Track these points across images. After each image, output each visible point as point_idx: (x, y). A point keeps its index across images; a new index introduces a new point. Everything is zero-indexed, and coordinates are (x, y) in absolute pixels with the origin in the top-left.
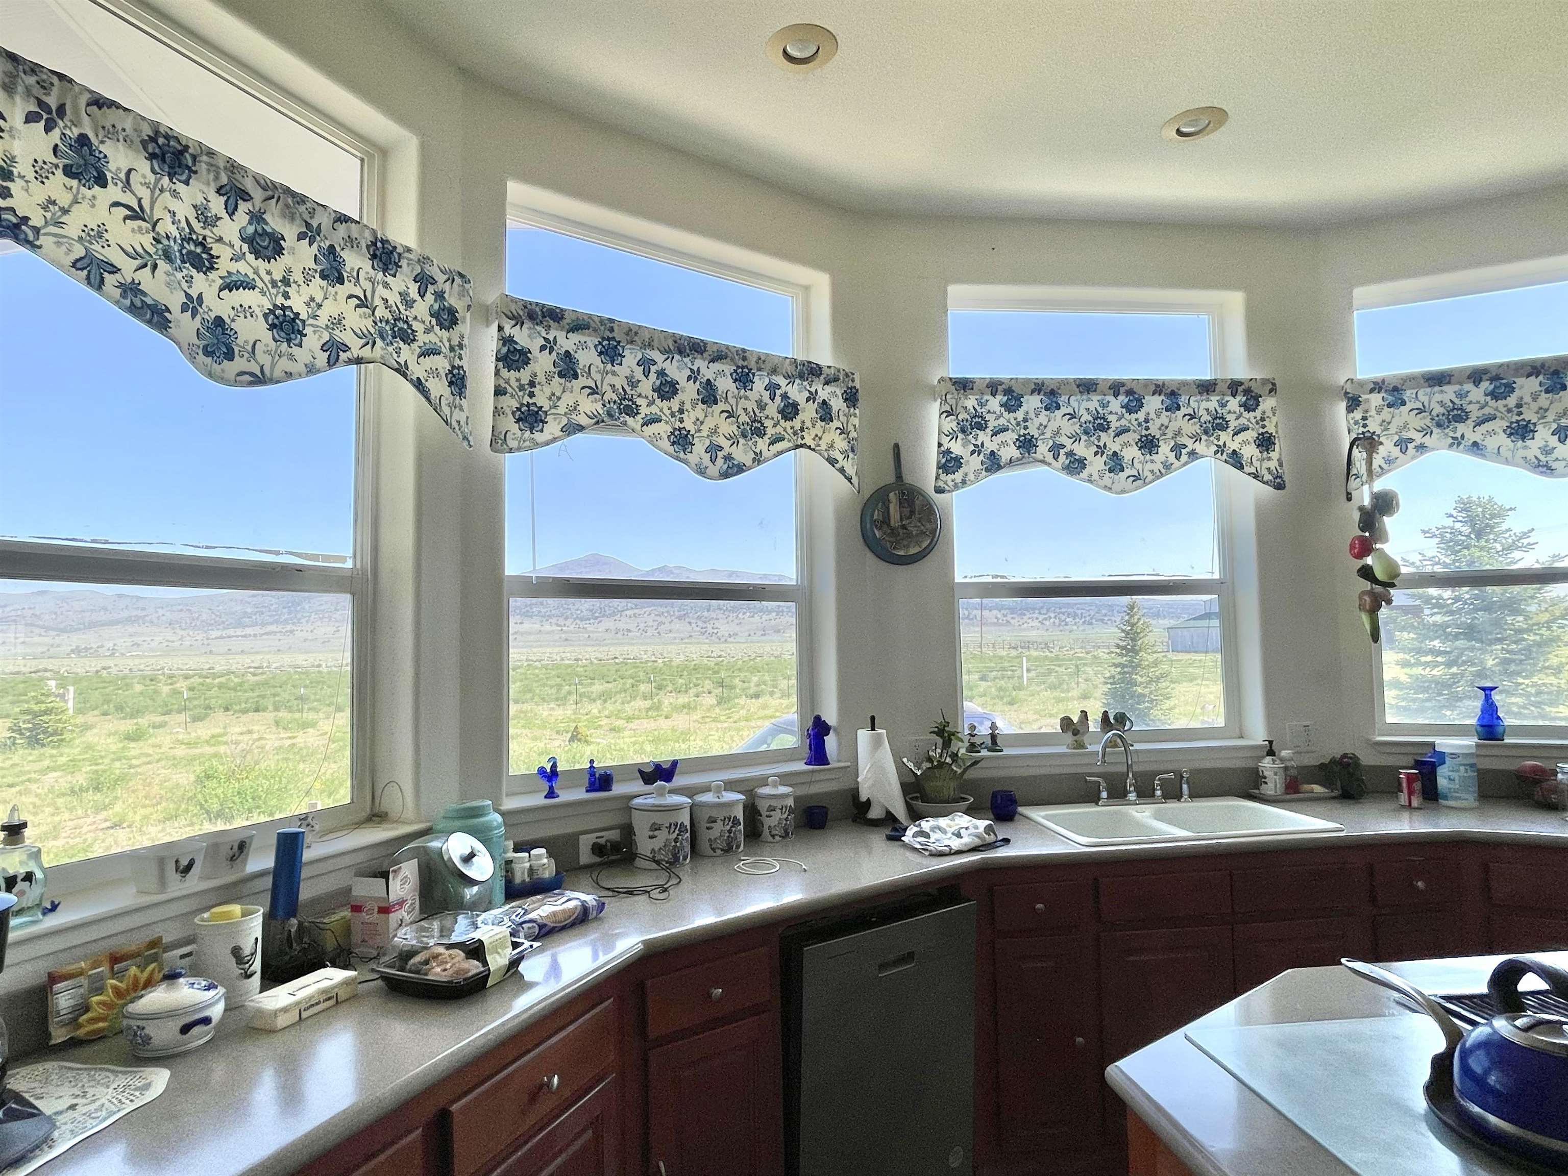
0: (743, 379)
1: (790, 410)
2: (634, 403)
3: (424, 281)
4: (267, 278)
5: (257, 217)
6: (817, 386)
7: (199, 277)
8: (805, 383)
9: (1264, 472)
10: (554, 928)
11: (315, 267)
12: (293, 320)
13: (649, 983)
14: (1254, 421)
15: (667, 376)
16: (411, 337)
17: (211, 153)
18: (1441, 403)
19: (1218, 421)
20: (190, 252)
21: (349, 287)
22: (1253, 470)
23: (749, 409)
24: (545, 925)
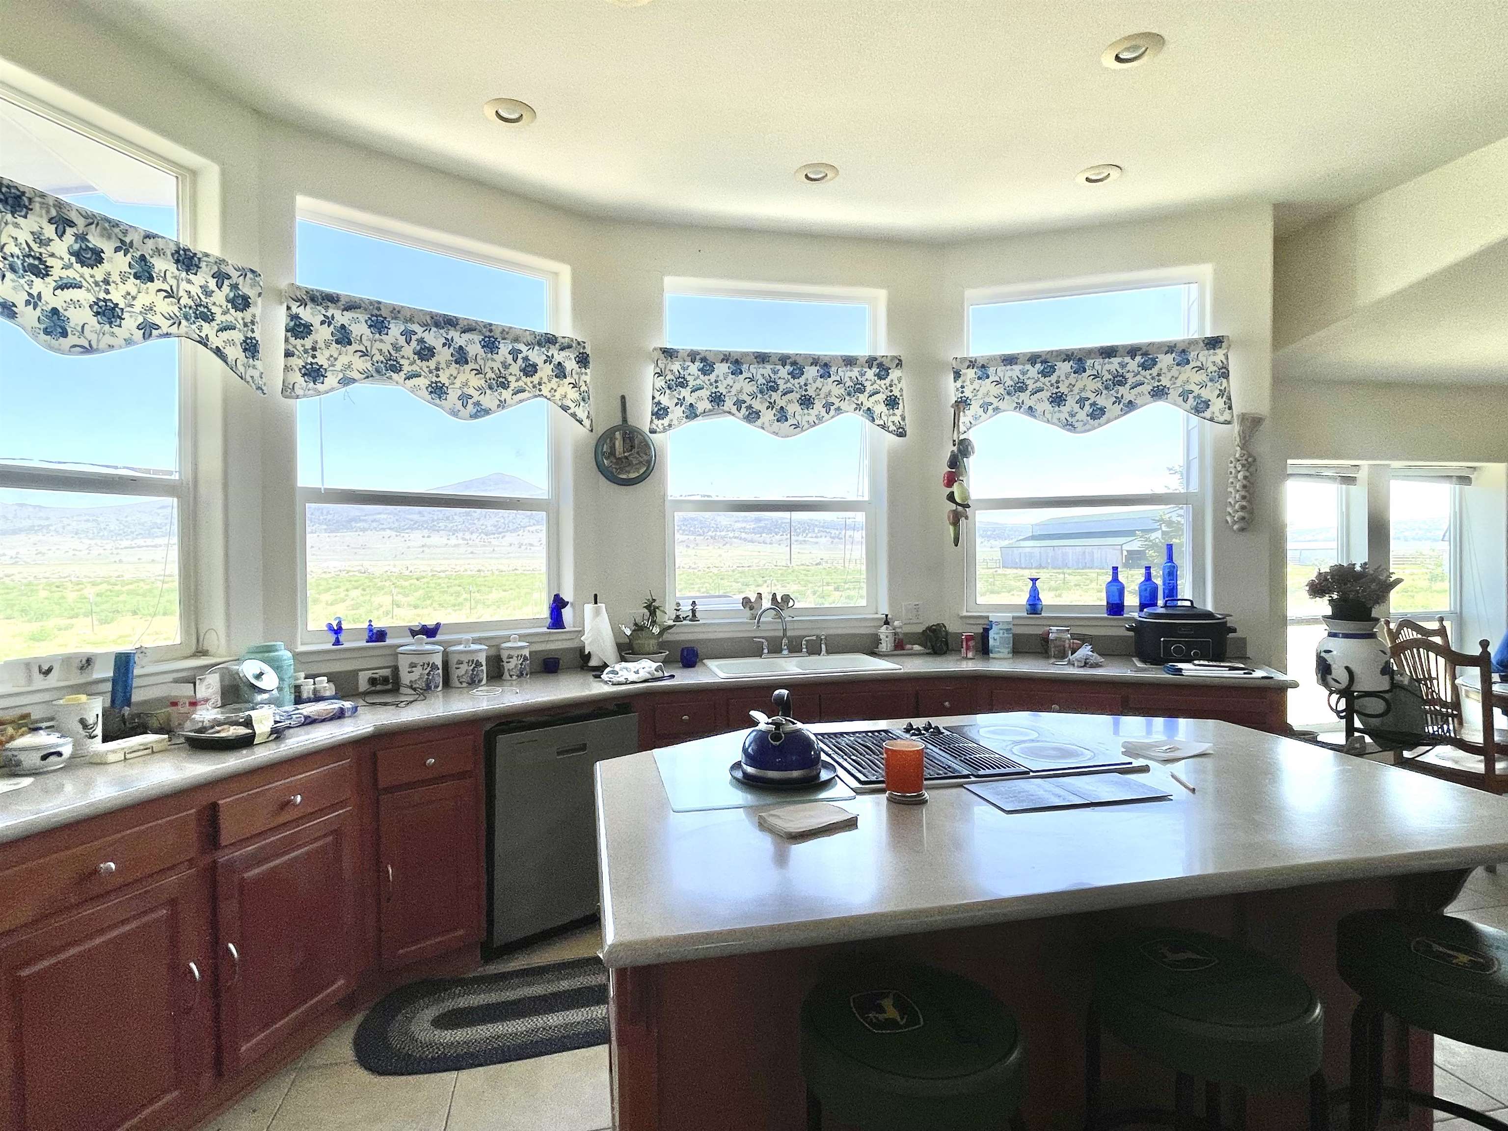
0: (490, 345)
1: (530, 369)
2: (398, 363)
3: (220, 277)
4: (91, 280)
5: (81, 237)
6: (553, 351)
7: (37, 281)
8: (543, 349)
9: (890, 424)
10: (317, 719)
11: (130, 271)
12: (114, 309)
13: (380, 754)
14: (884, 387)
15: (426, 343)
16: (210, 317)
17: (43, 196)
18: (1011, 378)
19: (858, 386)
20: (30, 264)
21: (158, 284)
22: (882, 423)
23: (496, 369)
24: (309, 717)
